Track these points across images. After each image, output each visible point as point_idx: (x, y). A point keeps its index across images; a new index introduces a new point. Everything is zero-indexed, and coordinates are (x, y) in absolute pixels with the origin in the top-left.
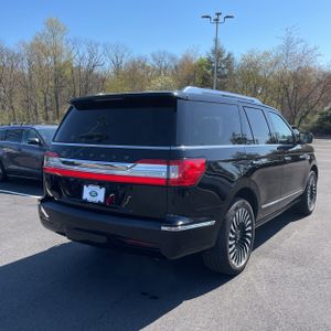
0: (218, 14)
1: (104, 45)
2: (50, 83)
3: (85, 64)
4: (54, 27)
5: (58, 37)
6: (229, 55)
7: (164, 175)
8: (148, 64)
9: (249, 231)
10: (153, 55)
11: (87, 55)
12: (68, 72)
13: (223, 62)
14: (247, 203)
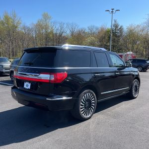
0: (113, 9)
1: (67, 24)
2: (44, 41)
3: (58, 32)
4: (46, 17)
5: (47, 21)
6: (121, 27)
7: (48, 79)
8: (86, 31)
9: (93, 103)
10: (88, 28)
11: (59, 28)
12: (51, 36)
13: (118, 30)
14: (91, 91)
